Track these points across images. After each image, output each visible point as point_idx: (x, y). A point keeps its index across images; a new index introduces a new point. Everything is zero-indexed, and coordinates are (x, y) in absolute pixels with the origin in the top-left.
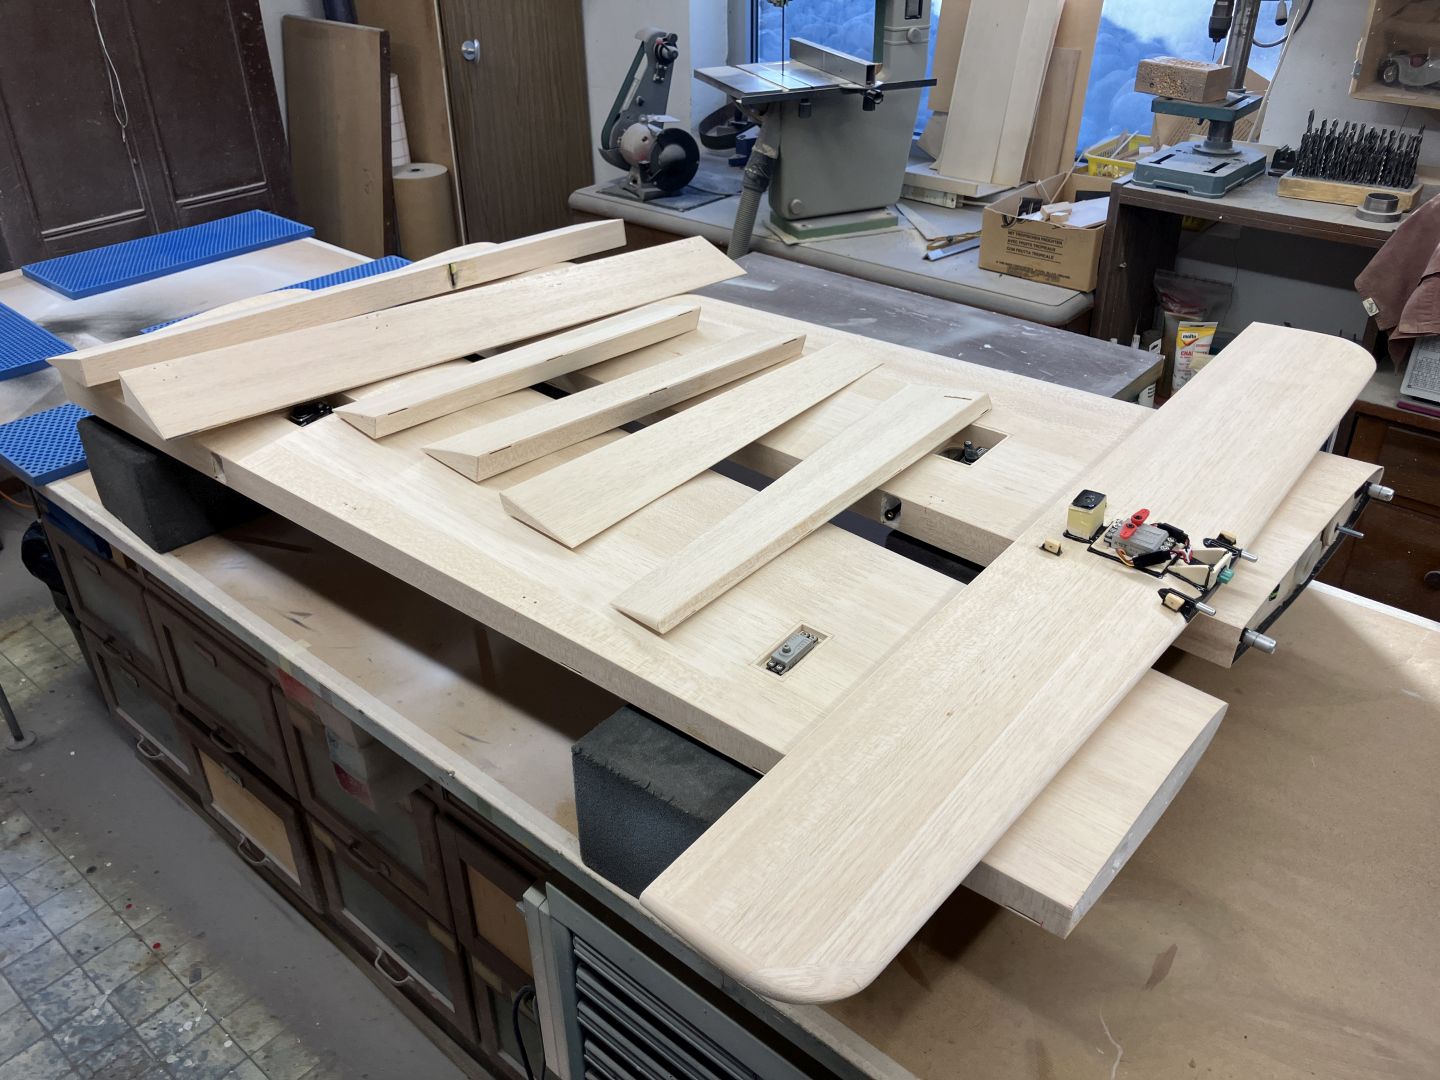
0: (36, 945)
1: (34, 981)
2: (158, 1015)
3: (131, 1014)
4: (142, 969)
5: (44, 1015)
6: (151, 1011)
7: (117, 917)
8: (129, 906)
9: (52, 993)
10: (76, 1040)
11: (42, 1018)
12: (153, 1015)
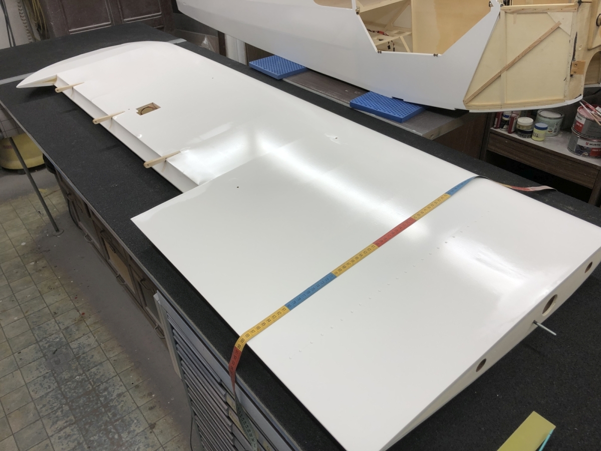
0: (40, 309)
1: (36, 322)
2: (79, 340)
3: (69, 338)
4: (76, 322)
5: (38, 335)
6: (77, 338)
7: (71, 301)
8: (76, 298)
9: (41, 327)
10: (47, 346)
11: (36, 336)
12: (77, 339)
